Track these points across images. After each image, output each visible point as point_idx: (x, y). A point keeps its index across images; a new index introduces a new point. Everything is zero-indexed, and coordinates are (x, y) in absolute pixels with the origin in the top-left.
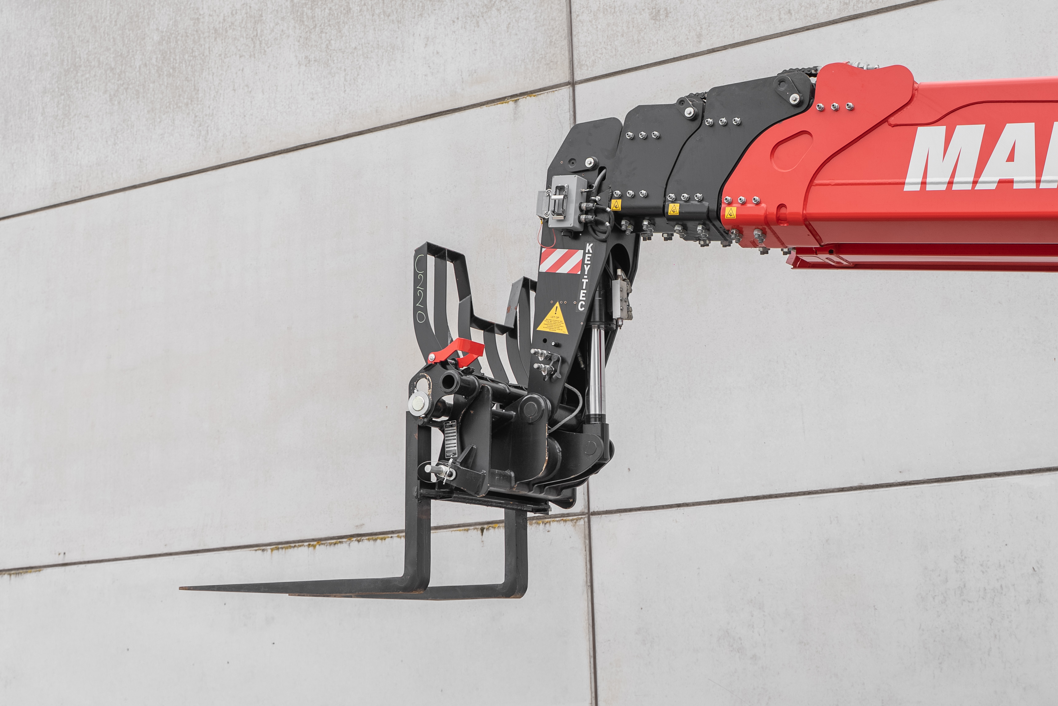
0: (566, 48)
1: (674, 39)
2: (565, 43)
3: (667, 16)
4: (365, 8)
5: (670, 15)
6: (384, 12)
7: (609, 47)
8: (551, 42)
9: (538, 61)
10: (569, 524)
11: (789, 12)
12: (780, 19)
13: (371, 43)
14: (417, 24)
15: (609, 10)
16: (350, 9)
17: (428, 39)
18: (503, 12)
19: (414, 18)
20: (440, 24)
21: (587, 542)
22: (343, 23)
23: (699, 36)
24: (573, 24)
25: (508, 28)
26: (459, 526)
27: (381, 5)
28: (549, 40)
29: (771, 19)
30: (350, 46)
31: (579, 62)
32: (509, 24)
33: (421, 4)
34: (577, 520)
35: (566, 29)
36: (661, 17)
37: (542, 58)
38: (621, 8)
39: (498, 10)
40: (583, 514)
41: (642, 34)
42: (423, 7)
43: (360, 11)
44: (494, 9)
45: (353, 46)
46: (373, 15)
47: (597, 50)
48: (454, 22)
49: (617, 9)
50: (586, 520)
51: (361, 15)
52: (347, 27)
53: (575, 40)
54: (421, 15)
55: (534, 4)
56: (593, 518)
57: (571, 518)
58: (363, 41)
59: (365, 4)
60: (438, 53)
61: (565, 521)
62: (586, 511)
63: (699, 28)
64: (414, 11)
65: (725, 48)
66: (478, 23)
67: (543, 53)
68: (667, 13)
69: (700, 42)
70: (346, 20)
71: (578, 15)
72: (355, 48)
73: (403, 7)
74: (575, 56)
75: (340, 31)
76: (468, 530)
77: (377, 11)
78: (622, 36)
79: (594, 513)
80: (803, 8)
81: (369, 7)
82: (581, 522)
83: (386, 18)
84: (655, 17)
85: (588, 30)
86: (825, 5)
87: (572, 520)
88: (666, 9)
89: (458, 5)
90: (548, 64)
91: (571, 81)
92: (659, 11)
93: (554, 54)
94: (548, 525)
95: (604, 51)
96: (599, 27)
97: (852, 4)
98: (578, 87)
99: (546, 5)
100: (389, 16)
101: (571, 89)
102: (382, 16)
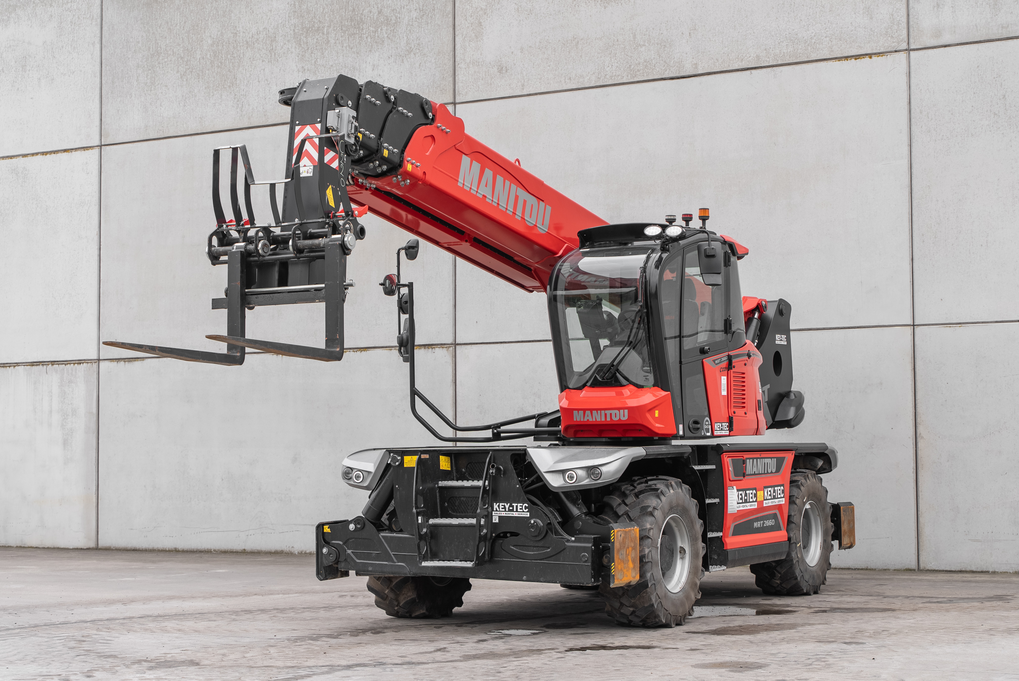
0: (452, 82)
1: (510, 85)
2: (451, 79)
3: (506, 72)
4: (338, 42)
5: (508, 71)
6: (349, 46)
7: (475, 85)
8: (443, 77)
9: (436, 88)
10: (445, 349)
11: (570, 78)
12: (565, 82)
13: (341, 64)
14: (368, 56)
15: (476, 63)
16: (329, 41)
17: (374, 65)
18: (417, 56)
19: (366, 52)
20: (381, 58)
21: (454, 359)
22: (325, 49)
23: (523, 85)
24: (456, 69)
25: (420, 66)
26: (386, 347)
27: (347, 41)
28: (442, 76)
29: (561, 81)
30: (329, 64)
31: (458, 92)
32: (421, 63)
33: (370, 44)
34: (449, 347)
35: (452, 71)
36: (504, 72)
37: (438, 86)
38: (482, 63)
39: (415, 54)
40: (452, 344)
41: (493, 80)
42: (372, 46)
43: (335, 43)
44: (412, 53)
45: (331, 64)
46: (342, 47)
47: (468, 86)
48: (389, 58)
49: (480, 63)
50: (454, 347)
51: (336, 46)
52: (327, 52)
53: (457, 78)
54: (370, 51)
55: (435, 54)
56: (458, 347)
57: (446, 346)
58: (336, 62)
59: (338, 39)
60: (380, 75)
61: (443, 347)
62: (454, 343)
63: (523, 81)
64: (366, 48)
65: (536, 94)
66: (403, 60)
67: (439, 83)
68: (507, 70)
69: (523, 89)
70: (326, 47)
71: (459, 64)
72: (332, 66)
73: (360, 44)
74: (456, 88)
75: (323, 54)
76: (391, 350)
77: (345, 45)
78: (482, 79)
79: (458, 344)
80: (577, 78)
81: (340, 41)
82: (451, 349)
83: (350, 50)
84: (500, 71)
85: (464, 73)
86: (588, 78)
87: (446, 347)
88: (506, 67)
89: (392, 48)
90: (441, 90)
91: (454, 102)
92: (502, 68)
93: (445, 85)
94: (433, 349)
95: (472, 87)
96: (470, 72)
97: (602, 79)
98: (457, 106)
99: (441, 55)
100: (352, 49)
101: (454, 106)
102: (348, 48)
